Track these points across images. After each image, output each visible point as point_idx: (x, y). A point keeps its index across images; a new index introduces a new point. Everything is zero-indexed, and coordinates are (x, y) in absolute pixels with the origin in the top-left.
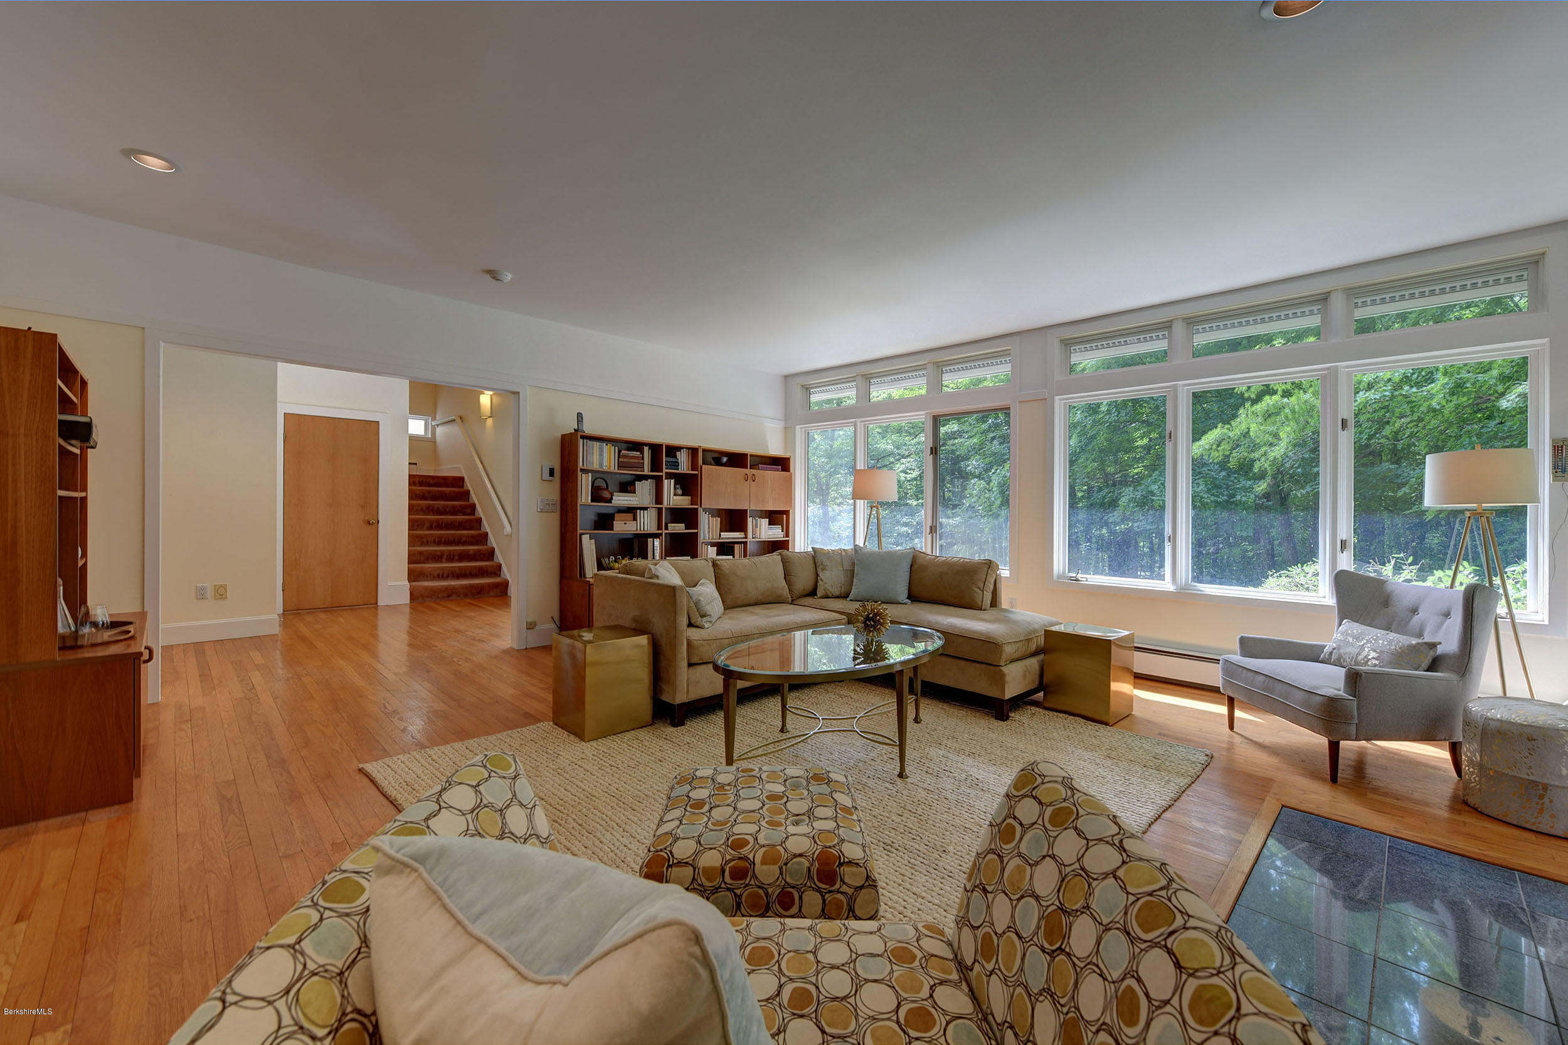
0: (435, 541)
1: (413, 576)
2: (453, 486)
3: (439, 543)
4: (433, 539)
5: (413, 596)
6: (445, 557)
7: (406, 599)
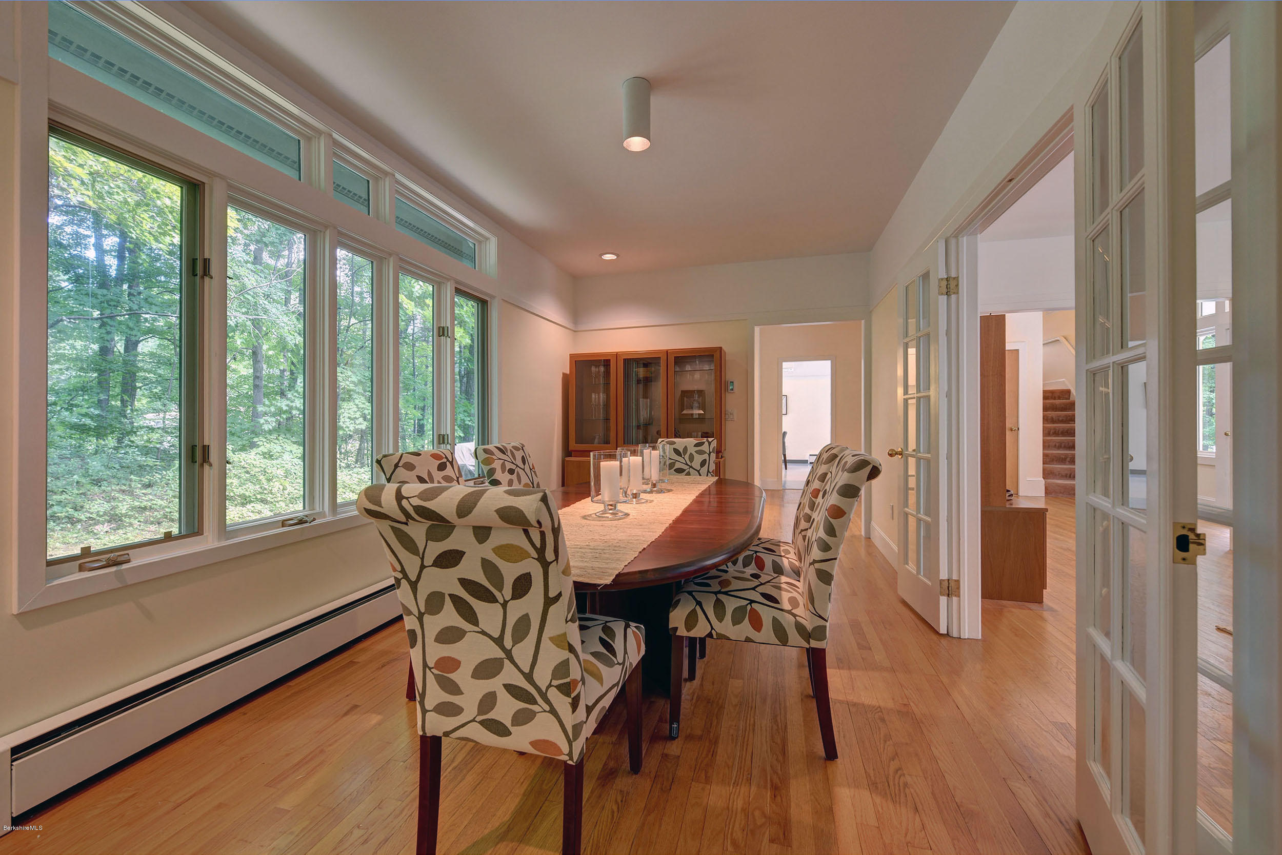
0: (1055, 445)
1: (1047, 474)
2: (1059, 398)
3: (1059, 447)
4: (1054, 444)
5: (1048, 491)
6: (1068, 459)
7: (1042, 493)
